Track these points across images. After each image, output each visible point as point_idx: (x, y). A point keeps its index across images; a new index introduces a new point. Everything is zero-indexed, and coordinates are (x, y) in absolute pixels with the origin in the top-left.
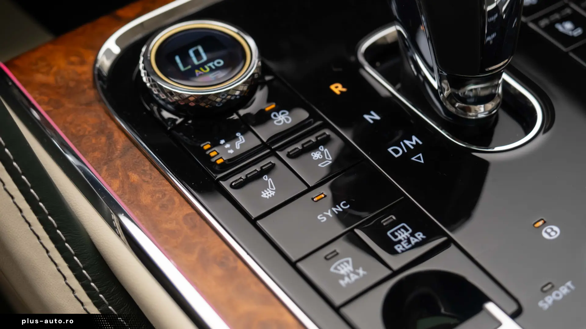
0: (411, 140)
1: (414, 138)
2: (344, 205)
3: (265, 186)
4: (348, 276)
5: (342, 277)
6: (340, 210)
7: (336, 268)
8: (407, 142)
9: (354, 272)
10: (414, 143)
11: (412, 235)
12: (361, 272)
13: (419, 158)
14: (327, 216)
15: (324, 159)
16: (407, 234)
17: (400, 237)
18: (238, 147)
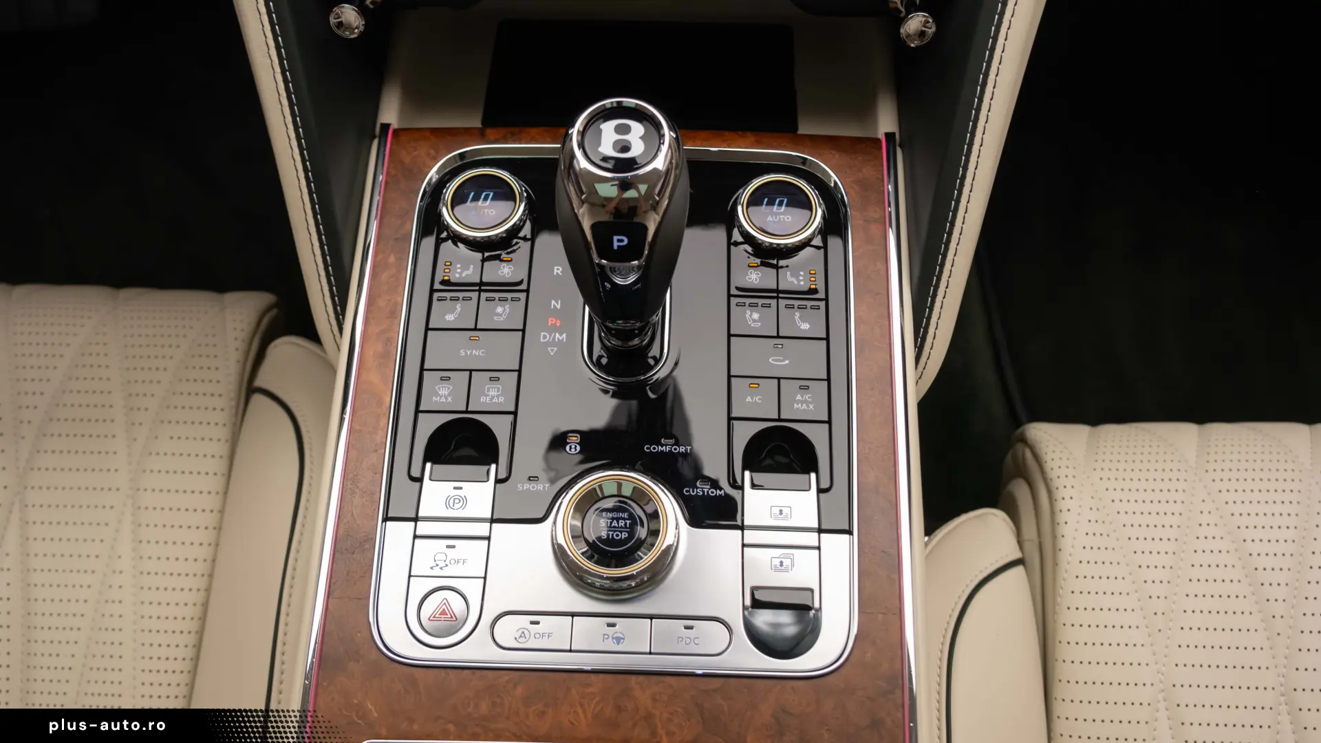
0: (561, 335)
1: (564, 335)
2: (482, 353)
3: (452, 311)
4: (441, 397)
5: (437, 395)
6: (477, 354)
7: (439, 388)
8: (557, 335)
9: (446, 398)
10: (561, 338)
11: (498, 396)
12: (449, 399)
13: (552, 350)
14: (466, 353)
15: (501, 315)
16: (496, 393)
17: (490, 393)
18: (463, 275)
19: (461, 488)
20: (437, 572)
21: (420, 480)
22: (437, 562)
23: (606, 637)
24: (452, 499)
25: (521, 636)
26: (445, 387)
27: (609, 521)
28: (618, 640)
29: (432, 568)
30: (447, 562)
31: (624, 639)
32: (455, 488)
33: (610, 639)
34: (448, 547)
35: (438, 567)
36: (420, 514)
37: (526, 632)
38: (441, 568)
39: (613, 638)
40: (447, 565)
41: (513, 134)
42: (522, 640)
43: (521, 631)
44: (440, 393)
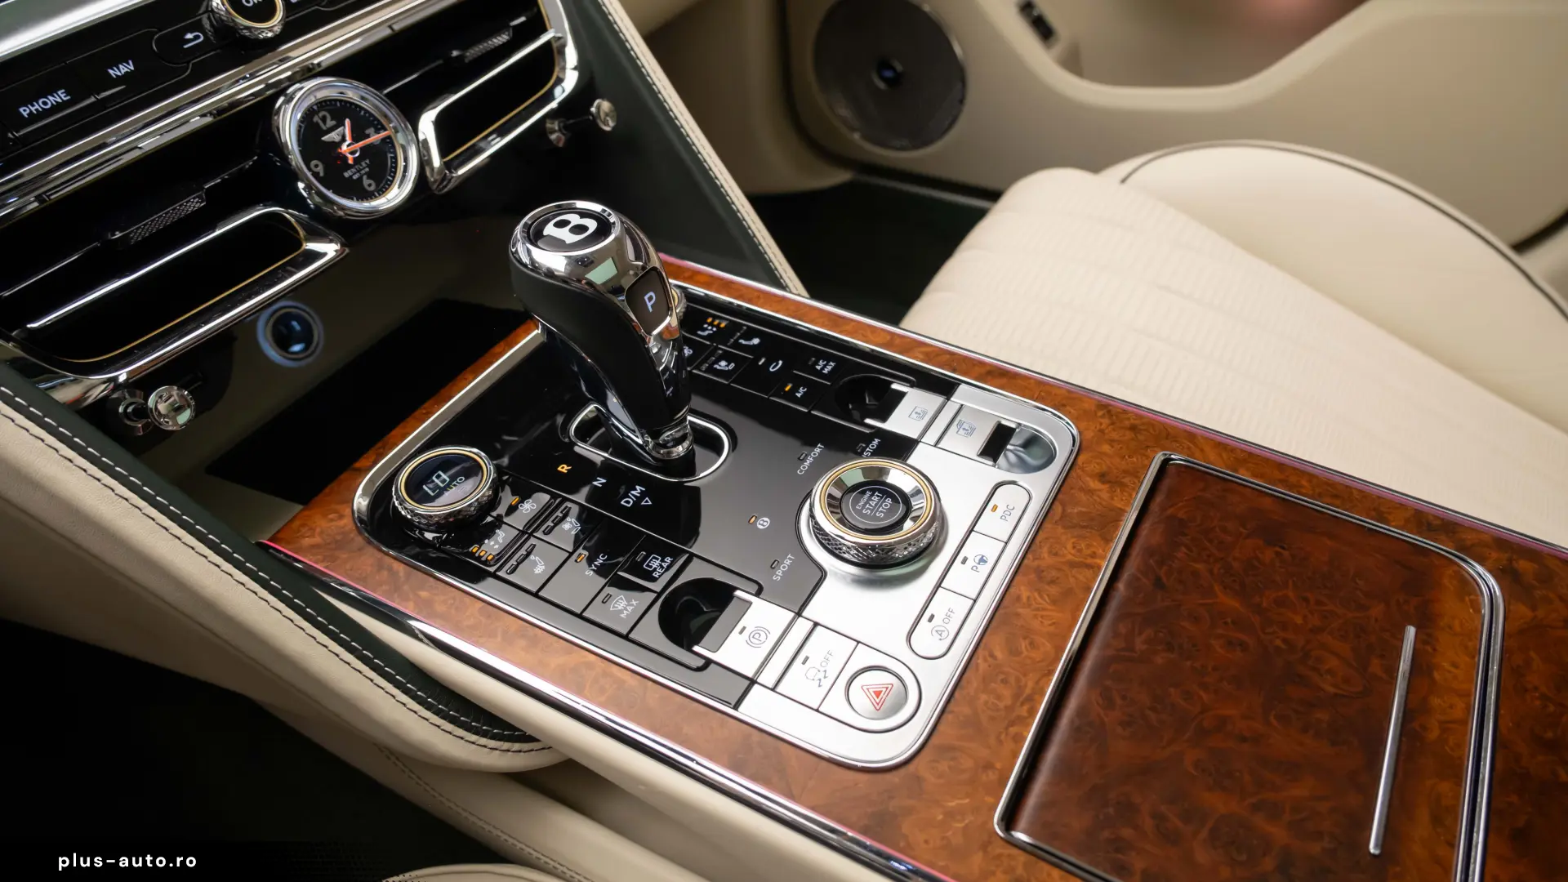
0: (636, 490)
1: (637, 487)
2: (600, 559)
3: (535, 564)
4: (625, 611)
5: (621, 612)
6: (599, 564)
7: (614, 607)
8: (633, 492)
9: (629, 605)
10: (639, 491)
11: (663, 561)
12: (634, 603)
14: (592, 570)
15: (573, 528)
16: (659, 562)
17: (654, 566)
18: (501, 541)
19: (744, 628)
20: (827, 684)
21: (709, 662)
22: (816, 678)
23: (975, 568)
24: (752, 639)
25: (940, 635)
26: (617, 601)
27: (868, 506)
28: (982, 560)
29: (820, 686)
30: (822, 669)
31: (983, 556)
32: (741, 632)
33: (978, 566)
34: (804, 663)
35: (823, 679)
36: (750, 675)
37: (936, 629)
38: (825, 677)
39: (979, 564)
40: (825, 671)
41: (384, 447)
42: (944, 635)
43: (934, 632)
44: (620, 608)
